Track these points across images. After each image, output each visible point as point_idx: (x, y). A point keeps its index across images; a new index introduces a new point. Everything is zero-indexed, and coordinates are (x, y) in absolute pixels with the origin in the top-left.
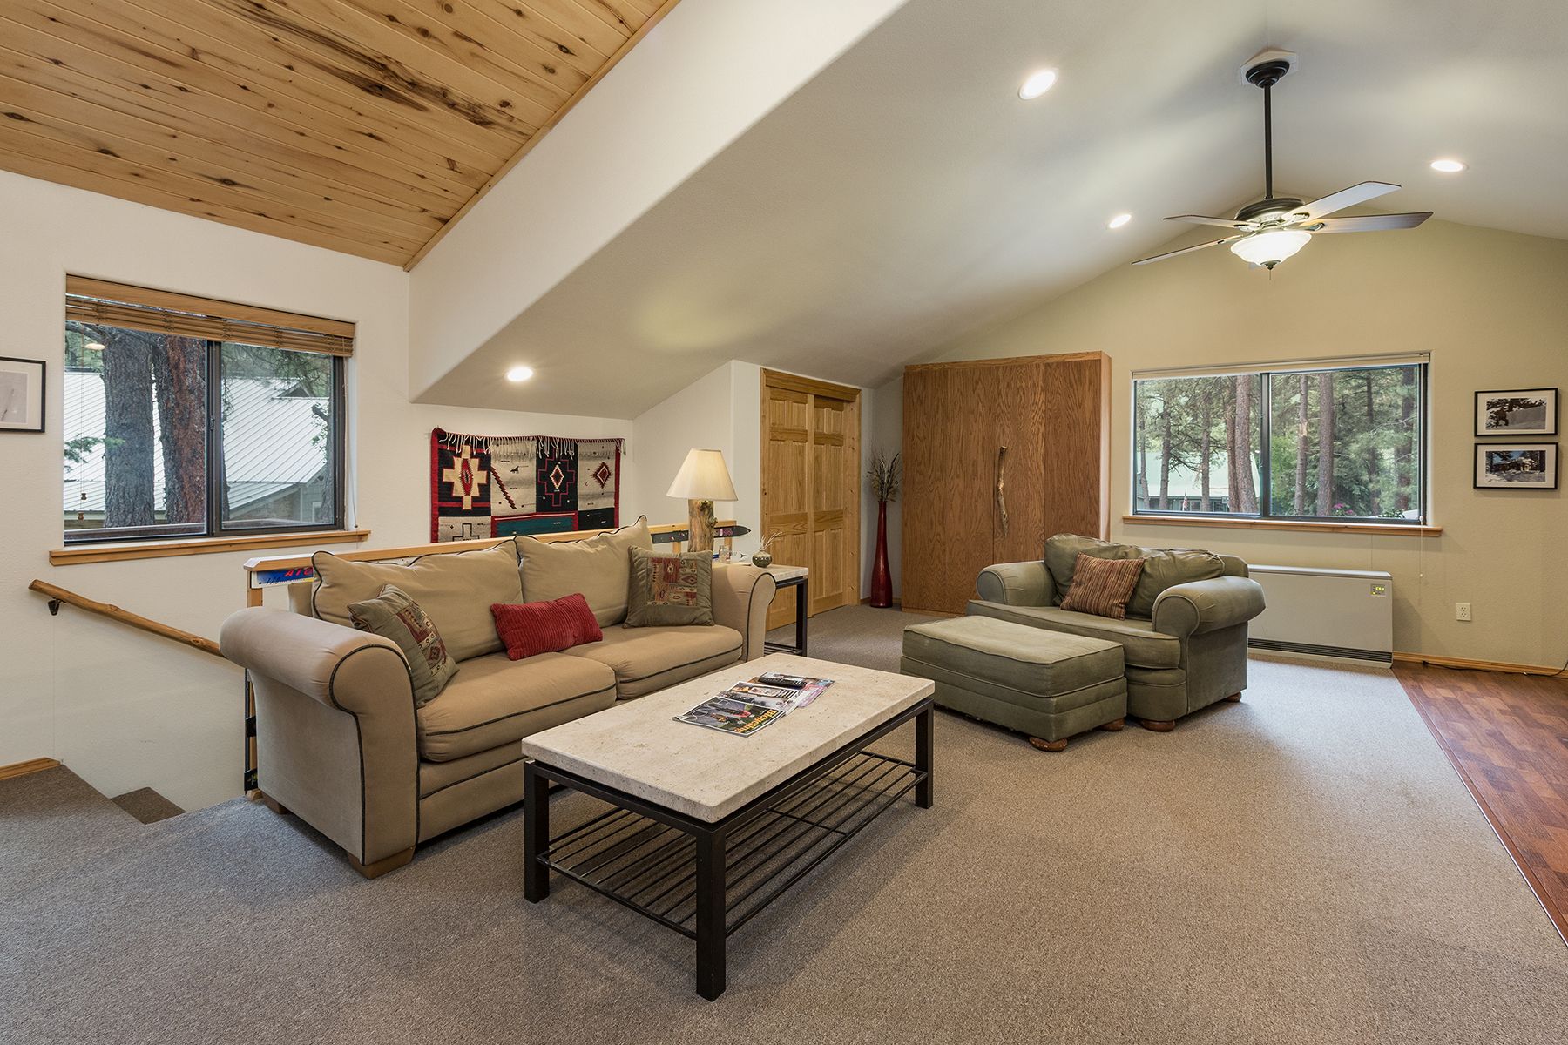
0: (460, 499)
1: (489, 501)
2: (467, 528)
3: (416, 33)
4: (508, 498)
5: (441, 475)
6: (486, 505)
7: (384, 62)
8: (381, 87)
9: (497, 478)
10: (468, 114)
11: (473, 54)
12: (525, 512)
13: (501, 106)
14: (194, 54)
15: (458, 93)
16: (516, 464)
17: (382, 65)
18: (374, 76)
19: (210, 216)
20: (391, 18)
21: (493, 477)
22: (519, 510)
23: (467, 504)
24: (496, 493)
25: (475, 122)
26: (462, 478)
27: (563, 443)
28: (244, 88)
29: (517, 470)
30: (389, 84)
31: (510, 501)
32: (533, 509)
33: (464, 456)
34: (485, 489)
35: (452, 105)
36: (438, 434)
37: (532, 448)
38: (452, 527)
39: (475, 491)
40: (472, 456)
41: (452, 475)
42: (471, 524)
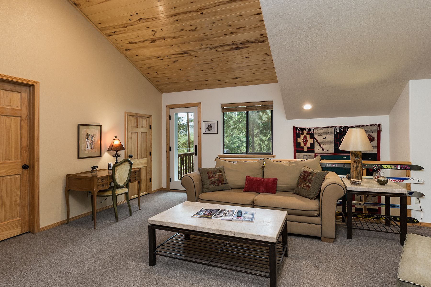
0: (303, 147)
1: (314, 148)
2: (305, 157)
3: (231, 34)
4: (321, 147)
5: (297, 140)
6: (313, 150)
7: (233, 43)
8: (237, 48)
9: (317, 141)
10: (257, 42)
11: (244, 30)
12: (329, 153)
13: (261, 36)
14: (212, 60)
15: (251, 39)
16: (324, 136)
17: (233, 44)
18: (234, 46)
19: (241, 85)
20: (225, 35)
21: (315, 141)
22: (326, 152)
23: (305, 149)
24: (316, 146)
25: (260, 43)
26: (303, 141)
27: (345, 128)
28: (221, 61)
29: (325, 138)
30: (238, 46)
31: (322, 149)
32: (333, 152)
33: (304, 134)
34: (312, 145)
35: (252, 42)
36: (295, 128)
37: (332, 130)
38: (300, 156)
39: (308, 145)
40: (307, 134)
41: (300, 140)
42: (307, 155)
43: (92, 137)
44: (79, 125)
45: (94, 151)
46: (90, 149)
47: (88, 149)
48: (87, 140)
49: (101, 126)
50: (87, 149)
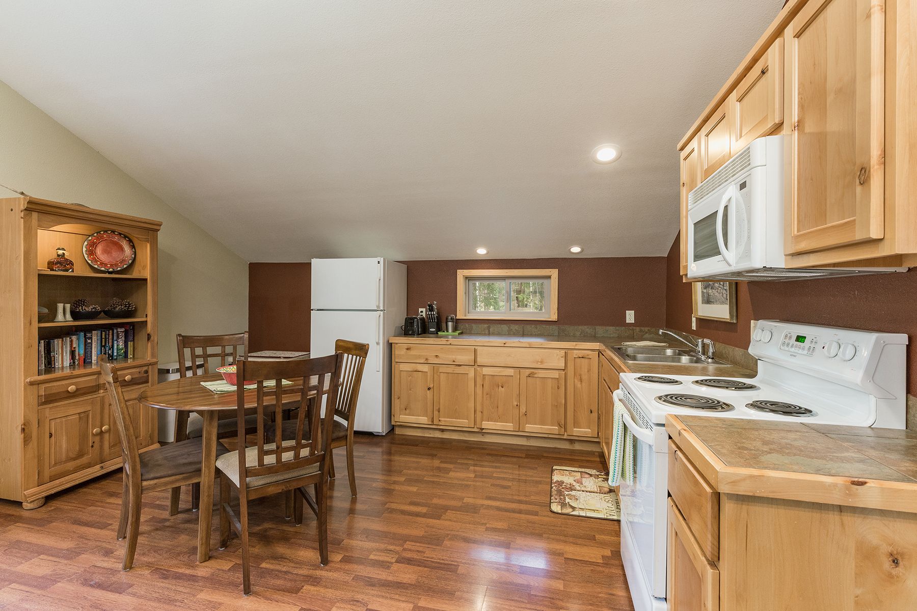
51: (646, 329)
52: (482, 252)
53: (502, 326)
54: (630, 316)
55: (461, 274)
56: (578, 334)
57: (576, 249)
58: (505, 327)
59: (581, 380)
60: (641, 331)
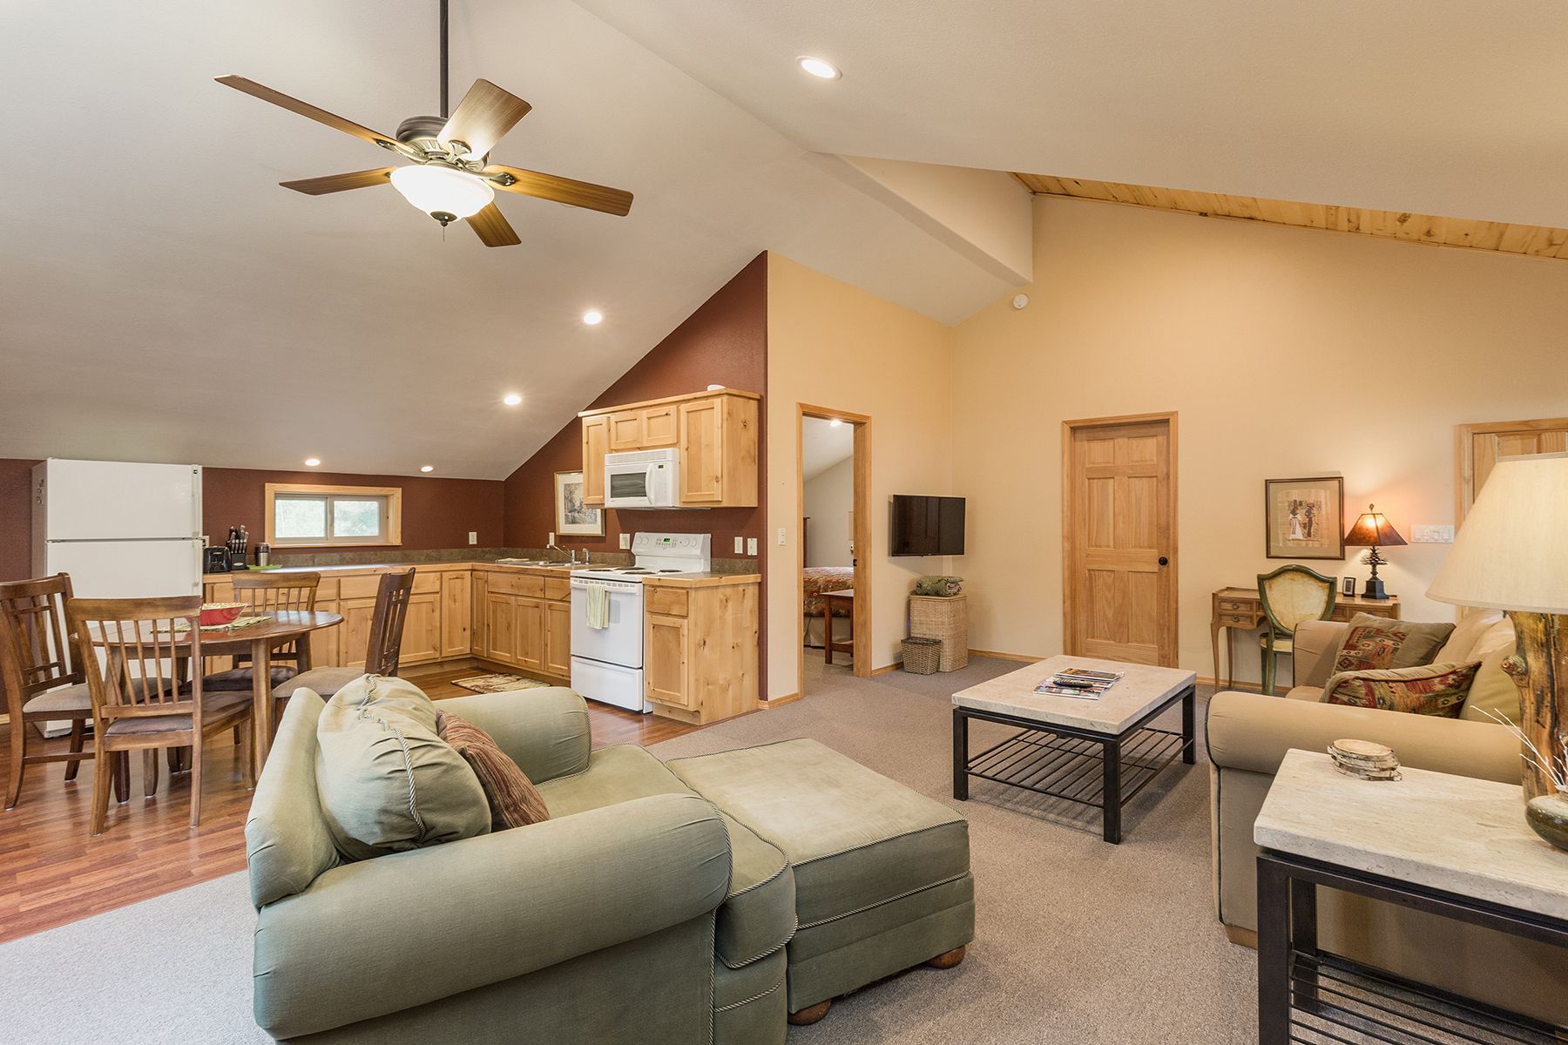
43: (1311, 507)
44: (1267, 482)
45: (1317, 544)
46: (1302, 538)
47: (1297, 538)
48: (1291, 516)
49: (1340, 479)
50: (1292, 536)
51: (487, 549)
52: (313, 463)
53: (332, 554)
54: (473, 538)
55: (271, 488)
56: (423, 558)
57: (427, 469)
58: (336, 556)
59: (455, 601)
60: (483, 552)
